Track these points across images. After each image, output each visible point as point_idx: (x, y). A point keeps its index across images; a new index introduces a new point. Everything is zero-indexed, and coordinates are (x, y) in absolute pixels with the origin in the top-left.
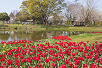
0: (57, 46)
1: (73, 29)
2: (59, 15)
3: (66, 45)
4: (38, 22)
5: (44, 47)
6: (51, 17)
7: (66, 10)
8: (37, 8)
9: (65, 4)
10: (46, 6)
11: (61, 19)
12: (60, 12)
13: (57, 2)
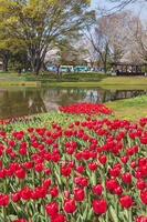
0: (82, 131)
1: (113, 82)
2: (76, 47)
3: (105, 127)
4: (18, 65)
5: (49, 135)
6: (54, 51)
7: (93, 31)
8: (14, 27)
9: (92, 14)
10: (37, 21)
11: (81, 57)
12: (78, 37)
13: (68, 10)
